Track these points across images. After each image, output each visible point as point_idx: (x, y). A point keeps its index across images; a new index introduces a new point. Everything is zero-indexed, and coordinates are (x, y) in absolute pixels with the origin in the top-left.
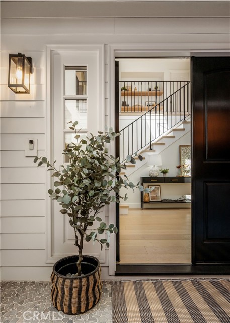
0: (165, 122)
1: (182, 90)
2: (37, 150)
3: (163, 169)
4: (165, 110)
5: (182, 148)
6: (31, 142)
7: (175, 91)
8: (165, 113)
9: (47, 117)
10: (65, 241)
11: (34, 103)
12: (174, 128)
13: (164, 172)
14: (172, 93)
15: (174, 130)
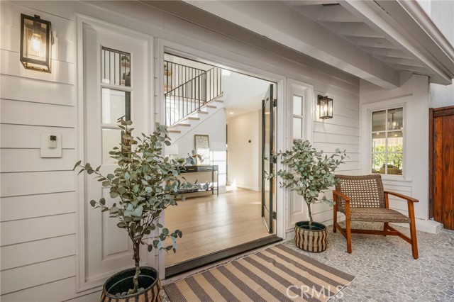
0: (177, 107)
1: (197, 79)
2: (62, 149)
3: (179, 158)
4: (177, 94)
5: (197, 137)
6: (53, 138)
7: (191, 79)
8: (177, 98)
9: (78, 106)
10: (103, 258)
11: (55, 85)
12: (189, 116)
13: (181, 162)
14: (187, 80)
15: (189, 118)
